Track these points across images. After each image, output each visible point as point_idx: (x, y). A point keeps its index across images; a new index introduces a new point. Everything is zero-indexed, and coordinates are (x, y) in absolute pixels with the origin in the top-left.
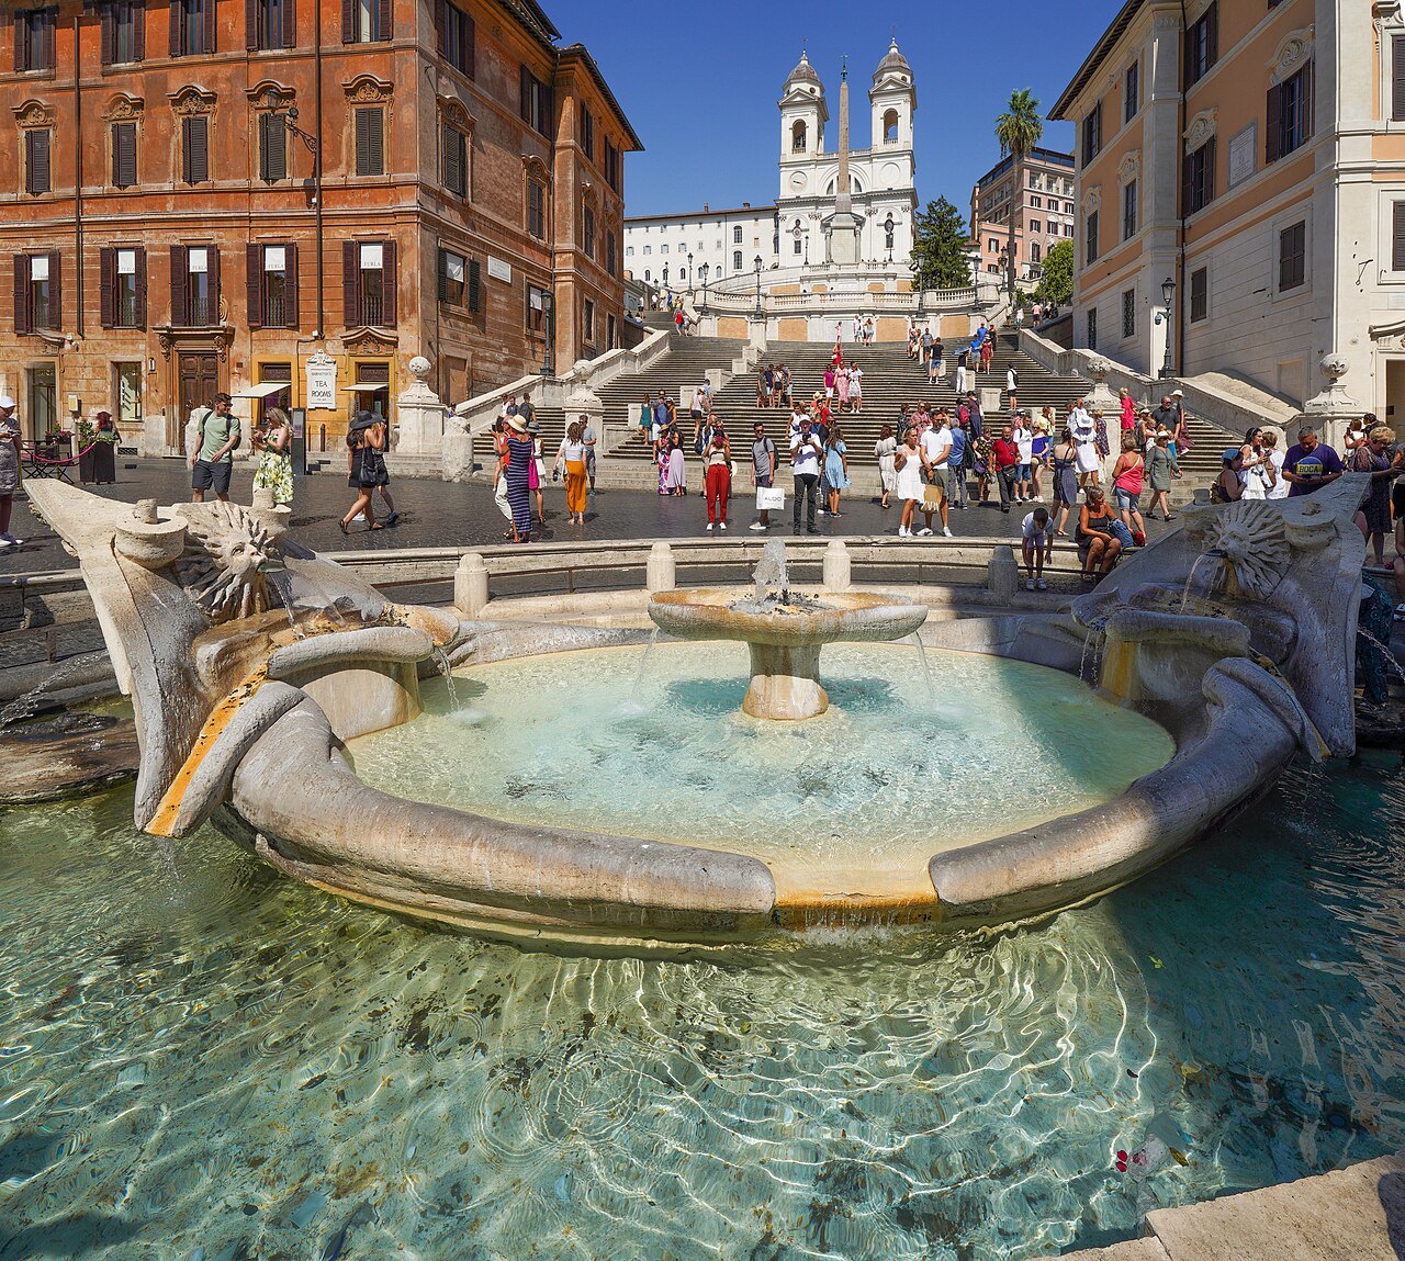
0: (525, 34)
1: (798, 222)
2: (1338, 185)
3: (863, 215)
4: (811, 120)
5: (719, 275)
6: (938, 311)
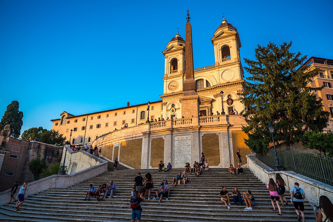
1: (173, 105)
3: (213, 98)
4: (180, 57)
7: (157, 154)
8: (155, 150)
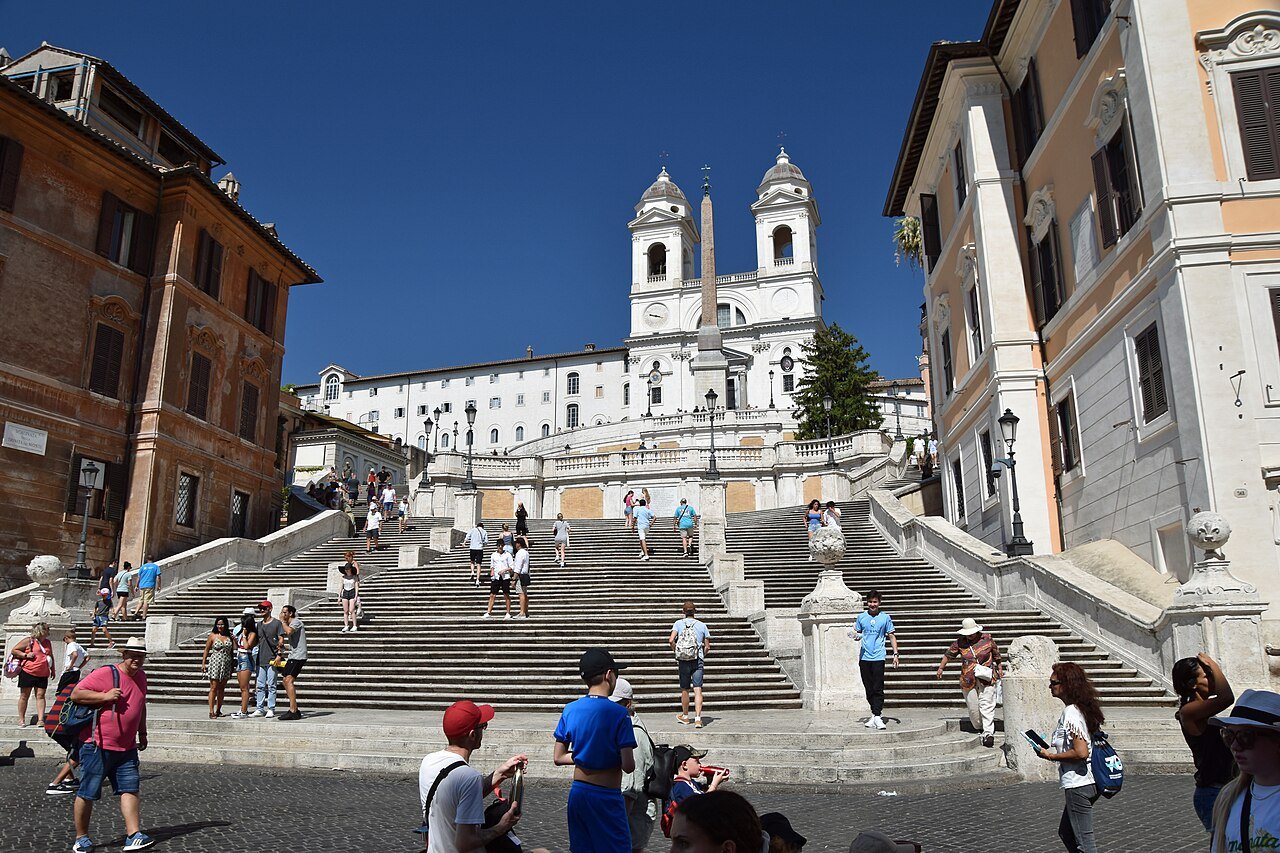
0: (112, 158)
1: (656, 364)
2: (1180, 268)
3: (751, 353)
4: (673, 243)
5: (520, 437)
6: (800, 471)
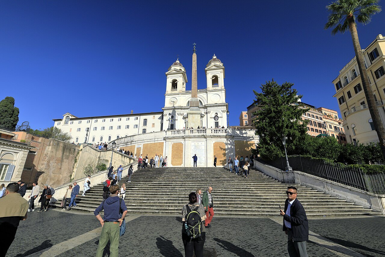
1: (172, 117)
3: (204, 114)
4: (180, 79)
7: (176, 155)
8: (175, 152)
